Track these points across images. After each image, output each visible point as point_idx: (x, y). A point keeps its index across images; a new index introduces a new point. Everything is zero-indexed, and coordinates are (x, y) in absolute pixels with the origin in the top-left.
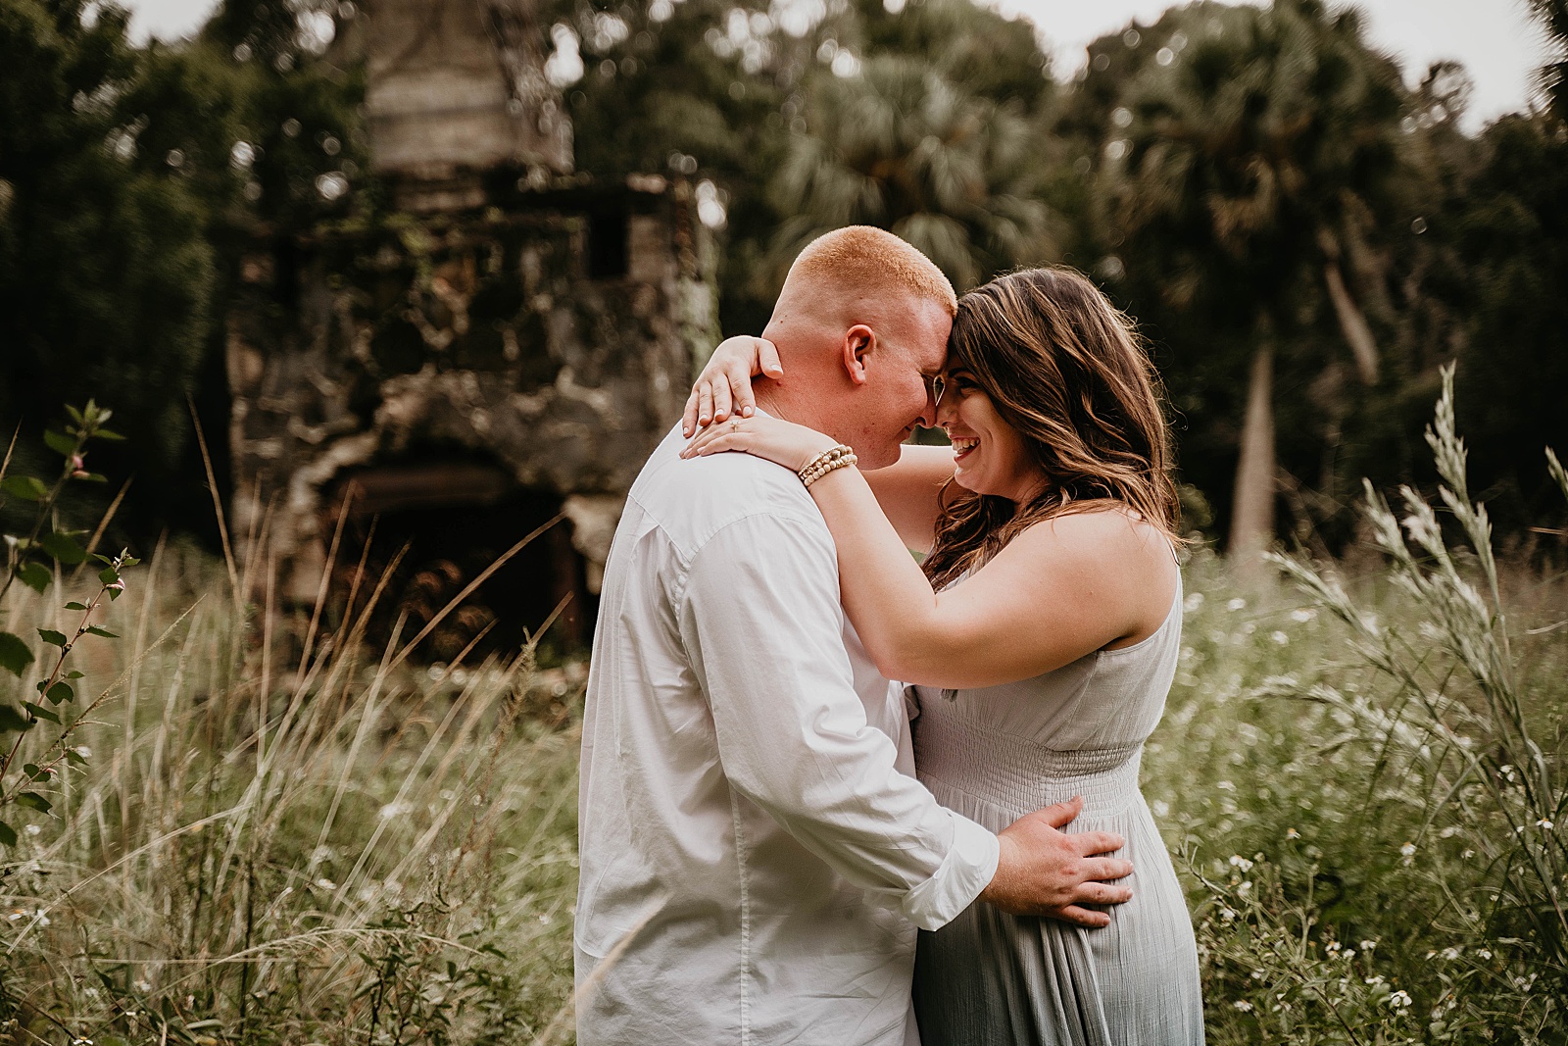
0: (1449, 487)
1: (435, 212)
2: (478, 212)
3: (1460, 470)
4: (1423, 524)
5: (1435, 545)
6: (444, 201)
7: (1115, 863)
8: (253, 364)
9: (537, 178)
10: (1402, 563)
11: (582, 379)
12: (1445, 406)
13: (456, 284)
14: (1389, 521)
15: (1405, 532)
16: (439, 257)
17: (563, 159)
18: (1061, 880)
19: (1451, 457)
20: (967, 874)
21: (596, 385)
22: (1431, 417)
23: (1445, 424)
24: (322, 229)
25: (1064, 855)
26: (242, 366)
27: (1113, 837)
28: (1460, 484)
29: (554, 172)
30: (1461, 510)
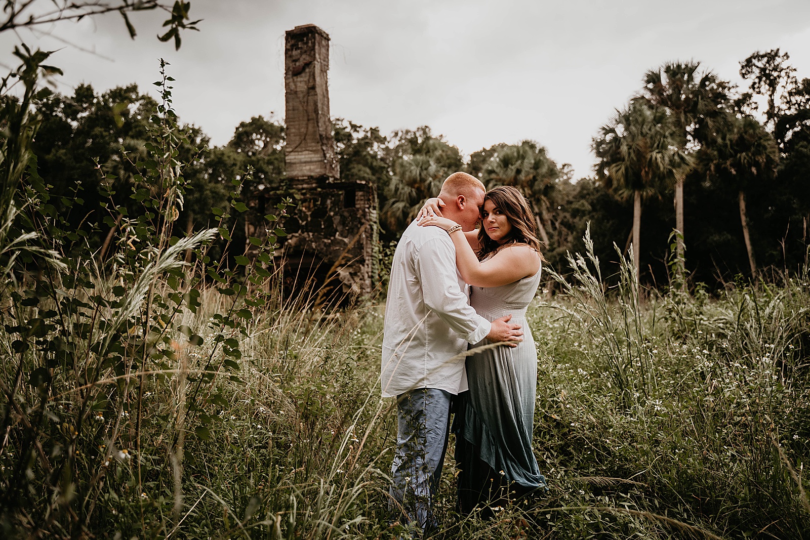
0: (589, 252)
1: (303, 189)
2: (315, 189)
3: (592, 248)
4: (581, 262)
5: (585, 267)
6: (305, 186)
7: (519, 332)
8: (252, 229)
9: (331, 180)
10: (576, 271)
11: (341, 235)
12: (588, 232)
13: (308, 208)
14: (573, 261)
15: (577, 264)
16: (304, 201)
17: (338, 176)
18: (506, 335)
19: (589, 244)
20: (483, 331)
21: (346, 237)
22: (584, 234)
23: (588, 236)
24: (272, 193)
25: (507, 329)
26: (249, 229)
27: (519, 326)
28: (592, 251)
29: (336, 179)
30: (592, 258)
